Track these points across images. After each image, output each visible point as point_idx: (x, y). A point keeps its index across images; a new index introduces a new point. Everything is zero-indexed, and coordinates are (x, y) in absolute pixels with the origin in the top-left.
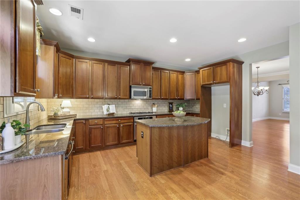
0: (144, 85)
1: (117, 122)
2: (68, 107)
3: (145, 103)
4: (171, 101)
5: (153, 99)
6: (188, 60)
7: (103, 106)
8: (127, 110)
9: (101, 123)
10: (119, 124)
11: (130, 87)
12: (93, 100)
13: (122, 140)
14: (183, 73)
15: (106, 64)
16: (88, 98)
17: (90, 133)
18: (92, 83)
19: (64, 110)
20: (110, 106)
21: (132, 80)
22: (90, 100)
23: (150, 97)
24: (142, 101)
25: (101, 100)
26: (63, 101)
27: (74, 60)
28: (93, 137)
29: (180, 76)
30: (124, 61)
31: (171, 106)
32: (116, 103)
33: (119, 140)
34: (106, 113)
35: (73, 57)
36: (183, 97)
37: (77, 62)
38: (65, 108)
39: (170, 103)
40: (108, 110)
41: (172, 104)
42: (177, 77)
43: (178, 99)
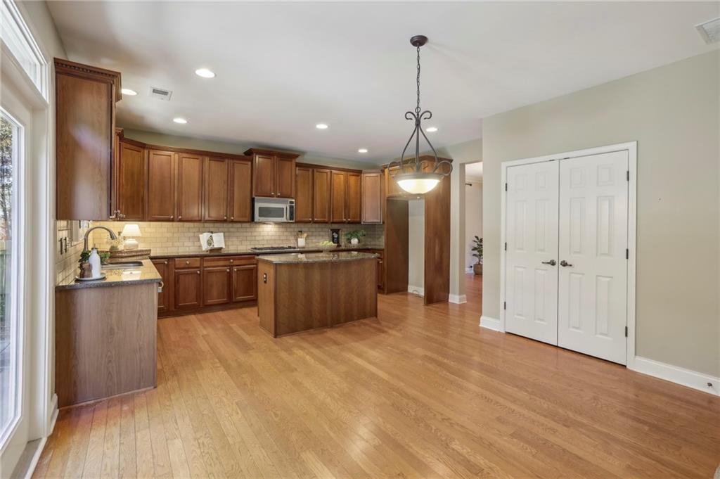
0: (278, 197)
1: (227, 263)
2: (133, 237)
3: (281, 230)
4: (335, 227)
5: (296, 222)
6: (363, 151)
7: (200, 236)
9: (198, 264)
10: (231, 267)
11: (253, 200)
12: (181, 223)
13: (236, 297)
14: (358, 173)
15: (207, 159)
16: (173, 220)
17: (177, 281)
18: (180, 194)
19: (127, 242)
20: (214, 235)
21: (257, 188)
22: (175, 224)
23: (290, 218)
24: (276, 226)
25: (196, 224)
26: (123, 227)
27: (146, 151)
28: (181, 288)
29: (352, 180)
30: (241, 152)
31: (336, 236)
32: (226, 230)
33: (230, 295)
34: (205, 247)
35: (143, 146)
36: (358, 220)
37: (151, 156)
38: (129, 238)
39: (334, 231)
40: (209, 243)
41: (337, 233)
42: (347, 181)
43: (349, 223)
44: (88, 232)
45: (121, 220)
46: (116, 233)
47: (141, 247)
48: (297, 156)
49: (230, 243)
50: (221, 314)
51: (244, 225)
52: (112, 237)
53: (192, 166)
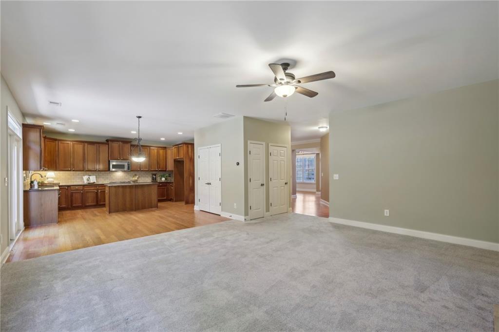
0: (122, 160)
1: (96, 188)
2: (52, 178)
3: (125, 174)
4: (154, 173)
5: (131, 171)
6: (163, 139)
7: (84, 177)
8: (108, 180)
9: (82, 189)
10: (98, 190)
11: (109, 162)
12: (75, 172)
13: (100, 202)
14: (165, 148)
15: (86, 144)
16: (70, 171)
17: (72, 196)
18: (74, 159)
19: (49, 180)
20: (91, 177)
21: (111, 156)
22: (72, 172)
23: (128, 169)
24: (122, 172)
25: (82, 172)
26: (47, 174)
27: (57, 142)
28: (74, 199)
29: (161, 151)
30: (104, 140)
31: (154, 177)
32: (97, 174)
33: (97, 201)
34: (86, 182)
35: (56, 140)
36: (165, 169)
37: (59, 144)
38: (50, 178)
39: (153, 175)
40: (88, 180)
41: (155, 175)
42: (158, 152)
43: (160, 171)
44: (32, 175)
45: (46, 170)
46: (43, 175)
47: (55, 182)
48: (131, 142)
49: (99, 180)
50: (93, 209)
51: (106, 172)
52: (42, 177)
53: (79, 148)
